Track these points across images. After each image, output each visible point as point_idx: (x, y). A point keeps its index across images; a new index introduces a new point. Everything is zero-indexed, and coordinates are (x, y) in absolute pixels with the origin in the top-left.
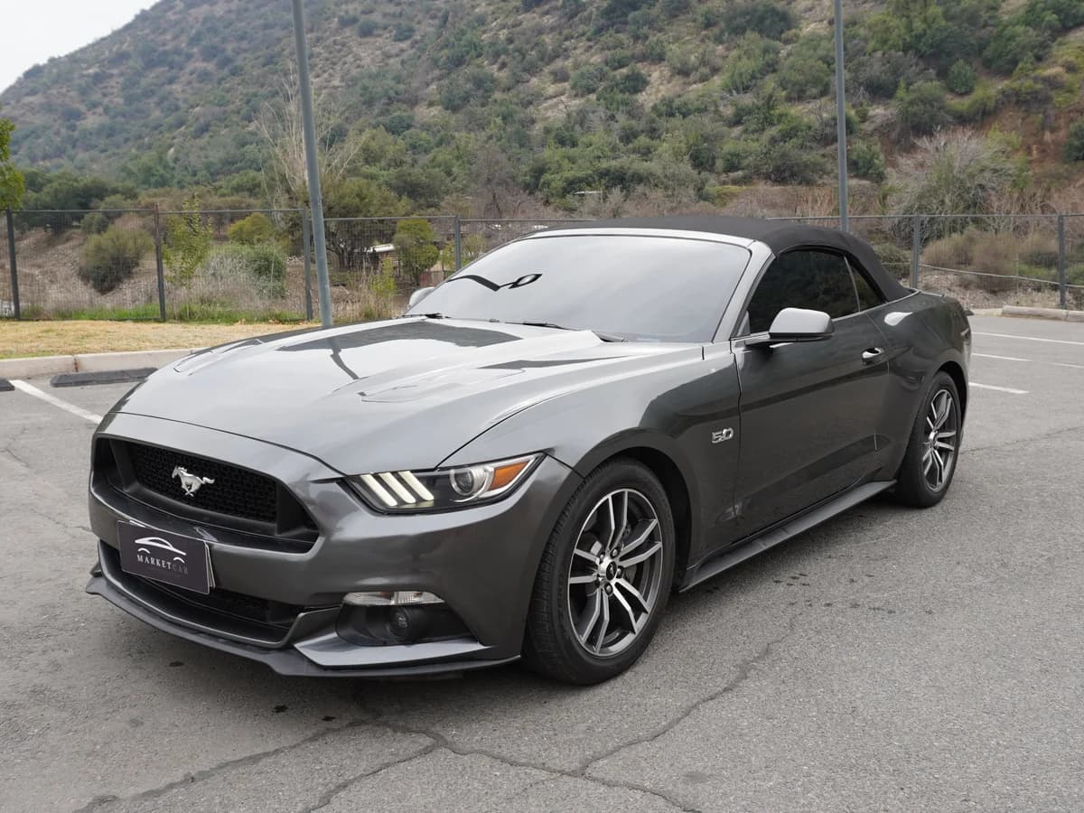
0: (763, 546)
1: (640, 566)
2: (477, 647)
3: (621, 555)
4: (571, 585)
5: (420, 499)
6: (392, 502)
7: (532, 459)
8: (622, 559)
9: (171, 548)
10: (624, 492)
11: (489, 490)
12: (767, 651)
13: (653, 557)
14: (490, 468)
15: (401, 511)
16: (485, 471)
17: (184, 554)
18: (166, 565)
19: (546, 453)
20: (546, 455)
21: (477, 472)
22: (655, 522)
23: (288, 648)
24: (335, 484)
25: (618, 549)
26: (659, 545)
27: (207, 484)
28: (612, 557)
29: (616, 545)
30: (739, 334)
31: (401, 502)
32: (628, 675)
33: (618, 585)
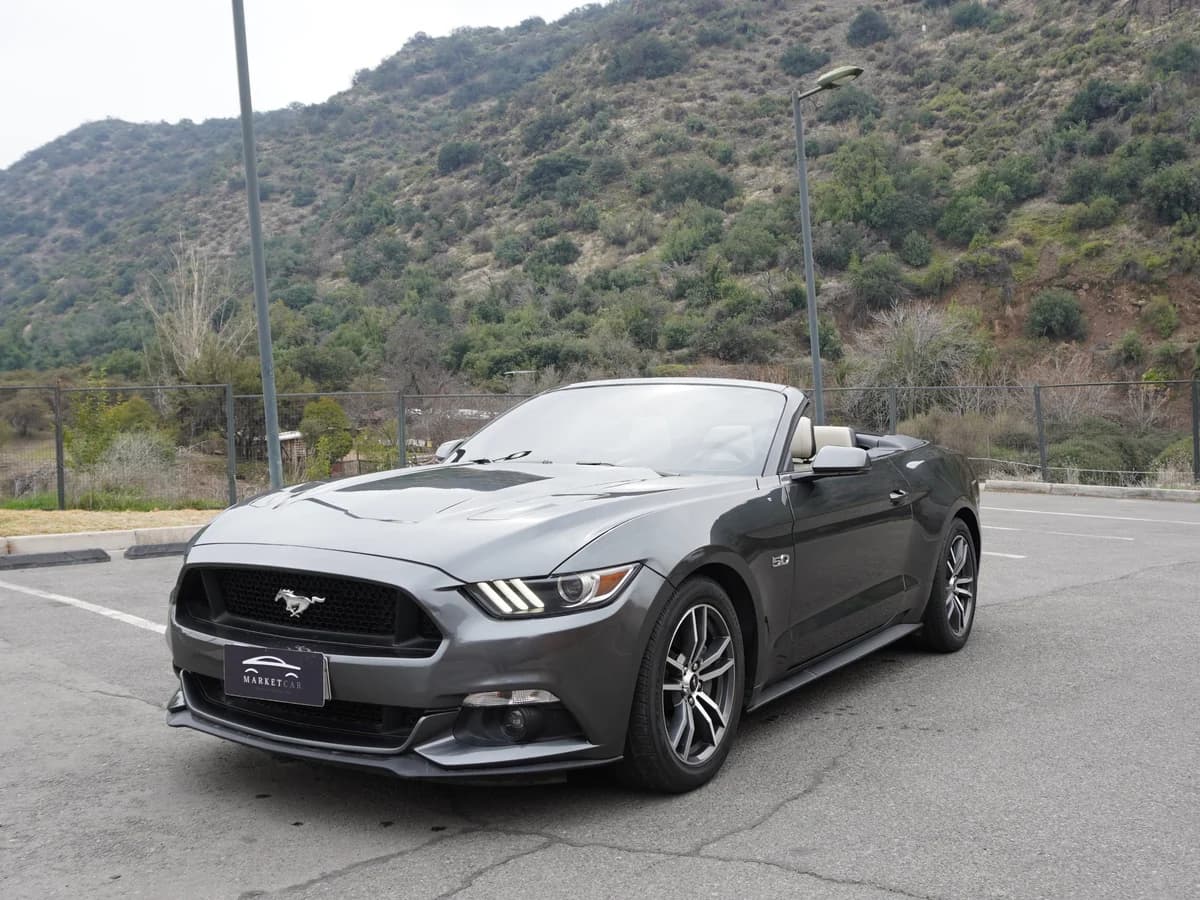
0: (813, 676)
1: (715, 681)
2: (588, 746)
3: (701, 669)
4: (665, 691)
5: (531, 606)
6: (507, 609)
7: (631, 568)
8: (702, 673)
9: (284, 665)
10: (703, 607)
11: (596, 596)
12: (835, 764)
13: (726, 674)
14: (597, 575)
15: (516, 616)
16: (593, 578)
17: (299, 668)
18: (276, 683)
19: (642, 563)
20: (643, 565)
21: (585, 579)
22: (728, 639)
23: (409, 752)
24: (455, 592)
25: (698, 662)
26: (731, 663)
27: (316, 602)
28: (694, 671)
29: (696, 660)
30: (785, 468)
31: (515, 608)
32: (711, 786)
33: (698, 698)
